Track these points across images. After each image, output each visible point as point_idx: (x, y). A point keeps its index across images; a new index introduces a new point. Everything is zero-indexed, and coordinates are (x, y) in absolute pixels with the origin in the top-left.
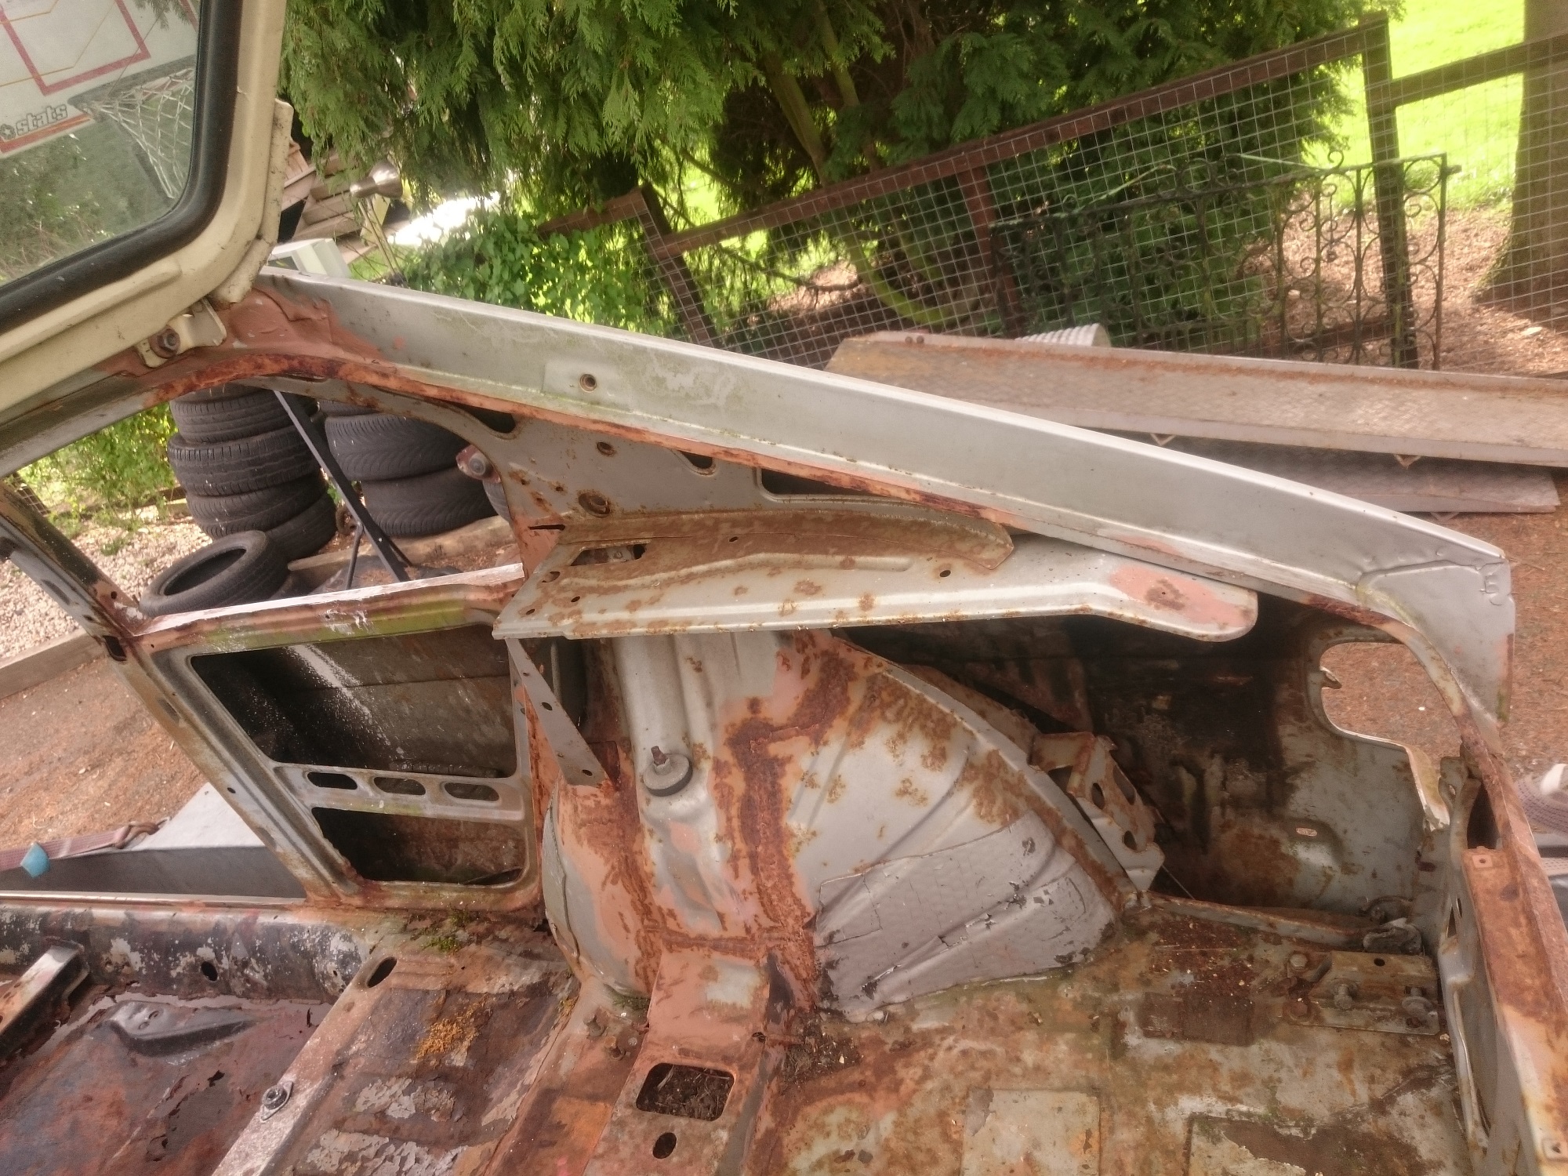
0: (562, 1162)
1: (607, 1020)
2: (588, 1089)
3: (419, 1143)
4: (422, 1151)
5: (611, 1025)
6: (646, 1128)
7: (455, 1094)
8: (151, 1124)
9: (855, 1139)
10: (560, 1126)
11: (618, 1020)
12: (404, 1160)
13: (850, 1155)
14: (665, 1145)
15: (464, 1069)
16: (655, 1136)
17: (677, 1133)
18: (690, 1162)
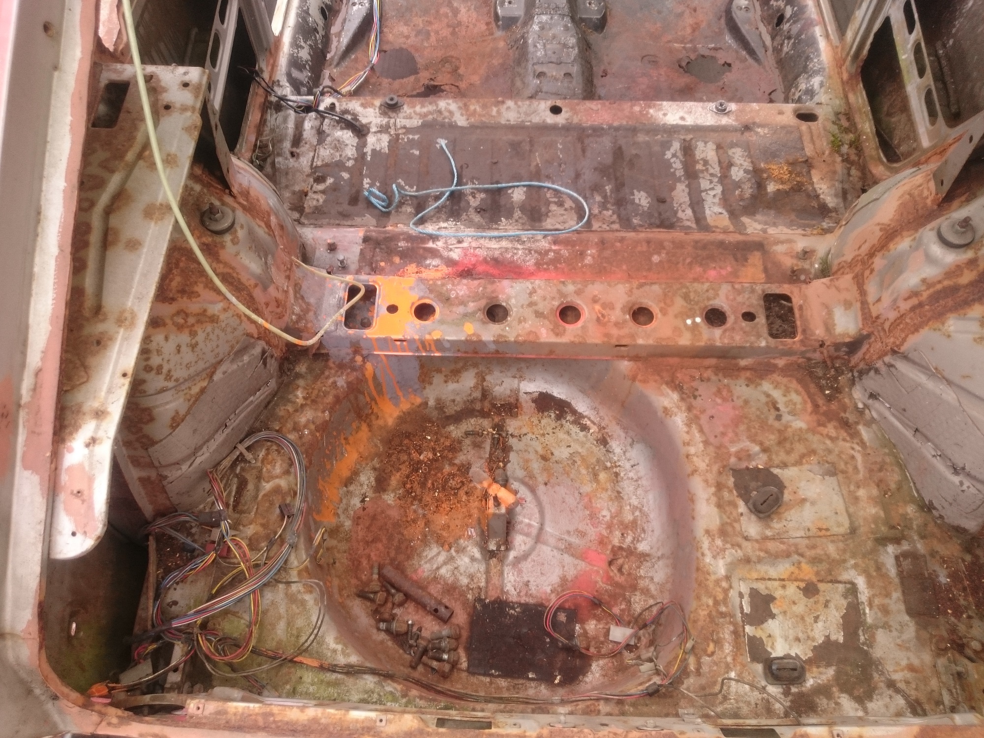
0: (729, 269)
1: (810, 258)
2: (769, 266)
3: (723, 192)
4: (719, 196)
5: (808, 262)
6: (755, 303)
7: (753, 196)
8: (695, 50)
9: (786, 410)
10: (746, 260)
11: (812, 265)
12: (712, 189)
13: (778, 409)
14: (749, 316)
15: (767, 193)
16: (752, 310)
17: (757, 320)
18: (745, 332)
